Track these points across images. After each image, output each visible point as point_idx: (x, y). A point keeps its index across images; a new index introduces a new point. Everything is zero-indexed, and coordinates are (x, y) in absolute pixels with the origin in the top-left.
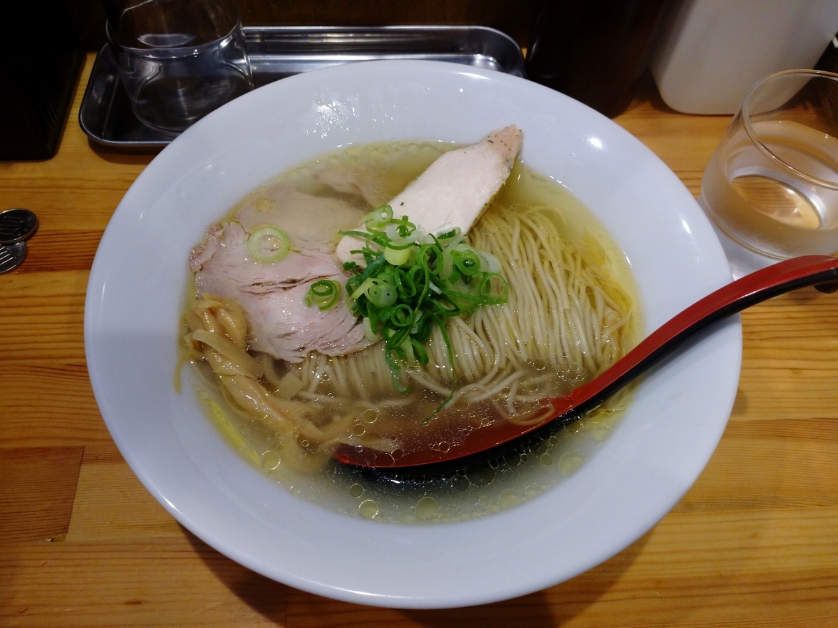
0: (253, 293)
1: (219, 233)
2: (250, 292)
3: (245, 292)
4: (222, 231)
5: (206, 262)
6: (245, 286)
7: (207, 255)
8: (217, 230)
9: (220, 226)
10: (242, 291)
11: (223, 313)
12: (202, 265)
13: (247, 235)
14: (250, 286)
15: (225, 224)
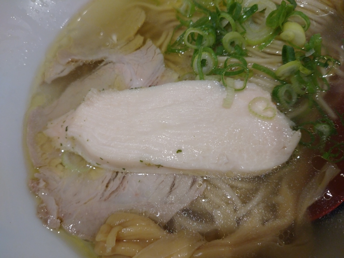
0: (113, 192)
1: (42, 184)
2: (111, 194)
3: (108, 198)
4: (41, 181)
5: (58, 213)
6: (103, 195)
7: (52, 206)
8: (38, 184)
9: (36, 181)
10: (105, 200)
11: (126, 231)
12: (58, 218)
13: (60, 167)
14: (105, 191)
15: (36, 175)
